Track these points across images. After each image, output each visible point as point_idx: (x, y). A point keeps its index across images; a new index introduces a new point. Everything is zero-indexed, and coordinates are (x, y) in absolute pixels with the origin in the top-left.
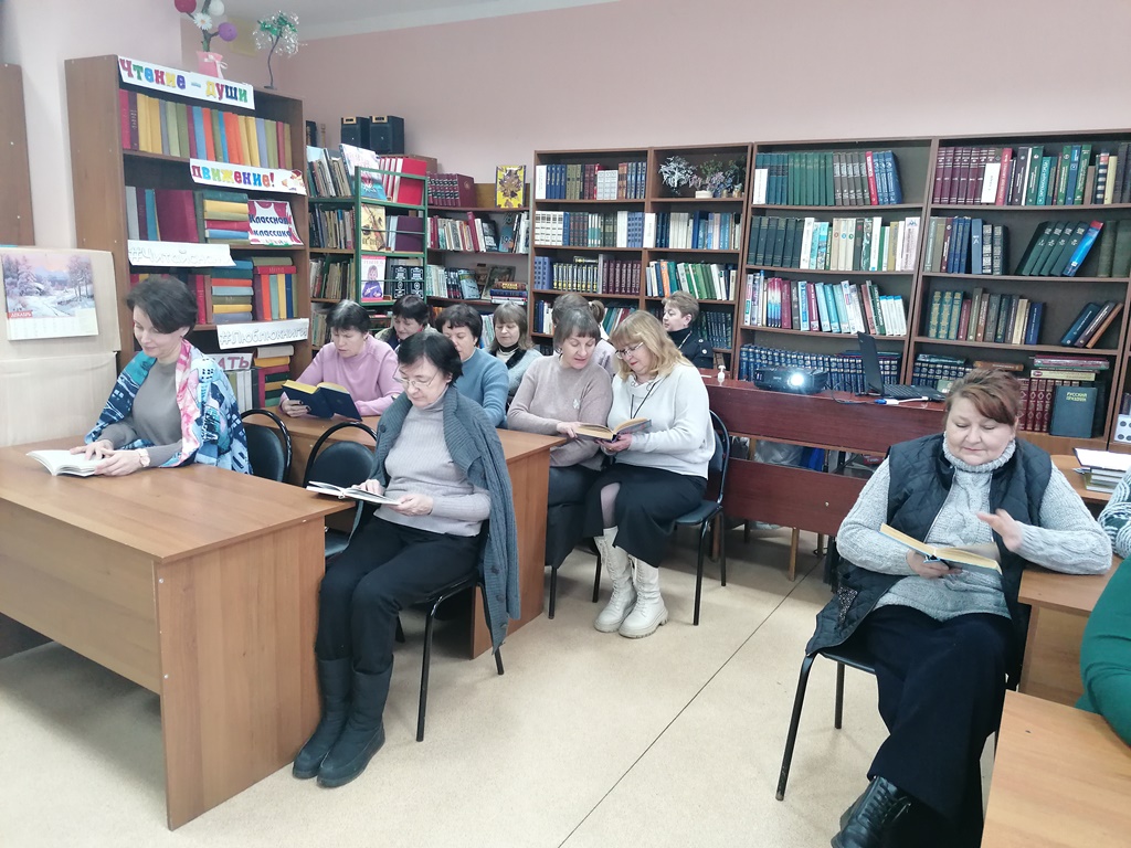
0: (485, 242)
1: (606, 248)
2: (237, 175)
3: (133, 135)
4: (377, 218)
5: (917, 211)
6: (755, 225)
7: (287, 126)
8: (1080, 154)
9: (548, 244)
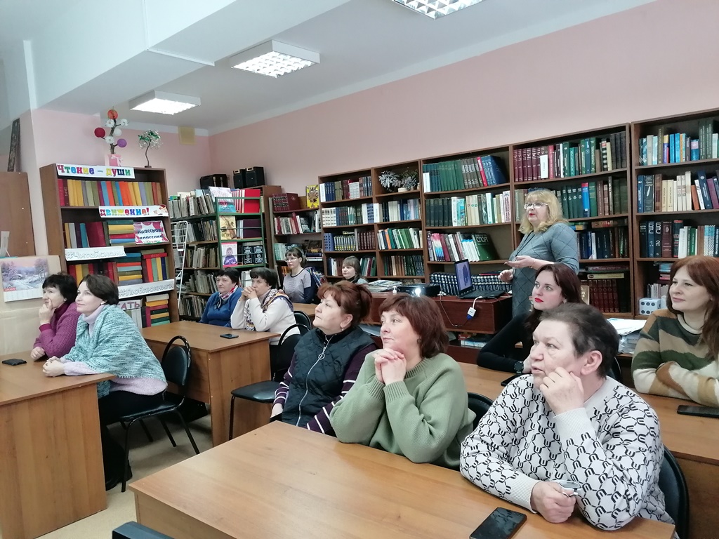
0: (303, 228)
1: (359, 225)
2: (127, 211)
3: (66, 199)
4: (230, 222)
5: (507, 188)
6: (427, 203)
7: (158, 184)
8: (590, 144)
9: (330, 226)
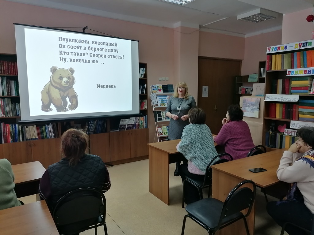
2: (305, 72)
3: (270, 66)
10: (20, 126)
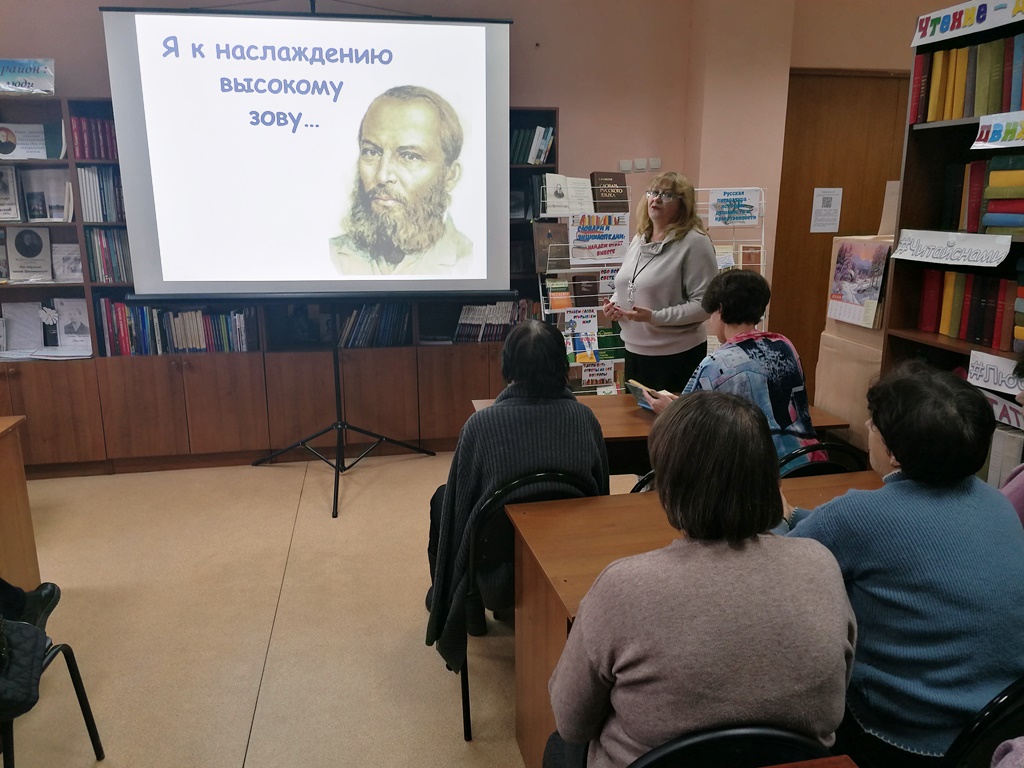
3: (921, 105)
10: (155, 312)
